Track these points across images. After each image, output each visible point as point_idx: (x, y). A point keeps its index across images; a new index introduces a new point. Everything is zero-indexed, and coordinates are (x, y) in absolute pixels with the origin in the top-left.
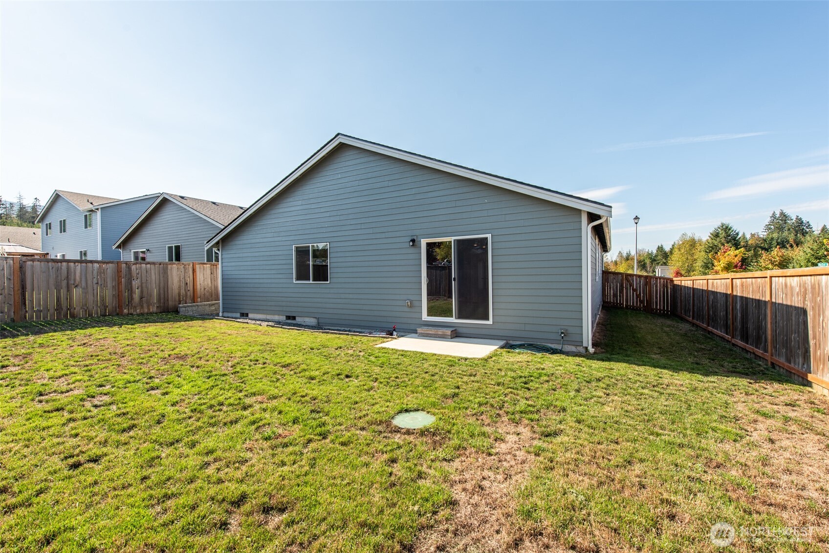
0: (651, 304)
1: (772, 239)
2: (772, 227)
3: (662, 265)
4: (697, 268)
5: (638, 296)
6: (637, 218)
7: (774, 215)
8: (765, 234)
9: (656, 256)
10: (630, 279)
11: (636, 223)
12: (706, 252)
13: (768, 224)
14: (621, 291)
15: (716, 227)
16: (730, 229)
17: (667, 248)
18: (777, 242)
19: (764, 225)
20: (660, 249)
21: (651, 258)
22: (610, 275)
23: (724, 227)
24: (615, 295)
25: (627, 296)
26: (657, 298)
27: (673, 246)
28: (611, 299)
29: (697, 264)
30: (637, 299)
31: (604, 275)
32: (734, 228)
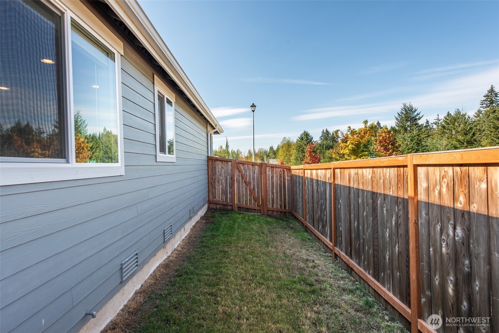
0: (266, 202)
1: (323, 144)
2: (323, 138)
3: (272, 159)
4: (292, 160)
5: (252, 192)
6: (253, 106)
7: (323, 132)
8: (320, 141)
9: (269, 153)
10: (242, 168)
11: (253, 111)
12: (297, 149)
13: (321, 136)
14: (232, 186)
15: (302, 133)
16: (308, 135)
17: (275, 148)
18: (325, 146)
19: (319, 137)
20: (271, 148)
21: (267, 155)
22: (217, 162)
23: (306, 134)
24: (224, 192)
25: (239, 193)
26: (273, 193)
27: (278, 147)
28: (219, 197)
29: (292, 158)
30: (250, 195)
31: (210, 163)
32: (311, 135)
